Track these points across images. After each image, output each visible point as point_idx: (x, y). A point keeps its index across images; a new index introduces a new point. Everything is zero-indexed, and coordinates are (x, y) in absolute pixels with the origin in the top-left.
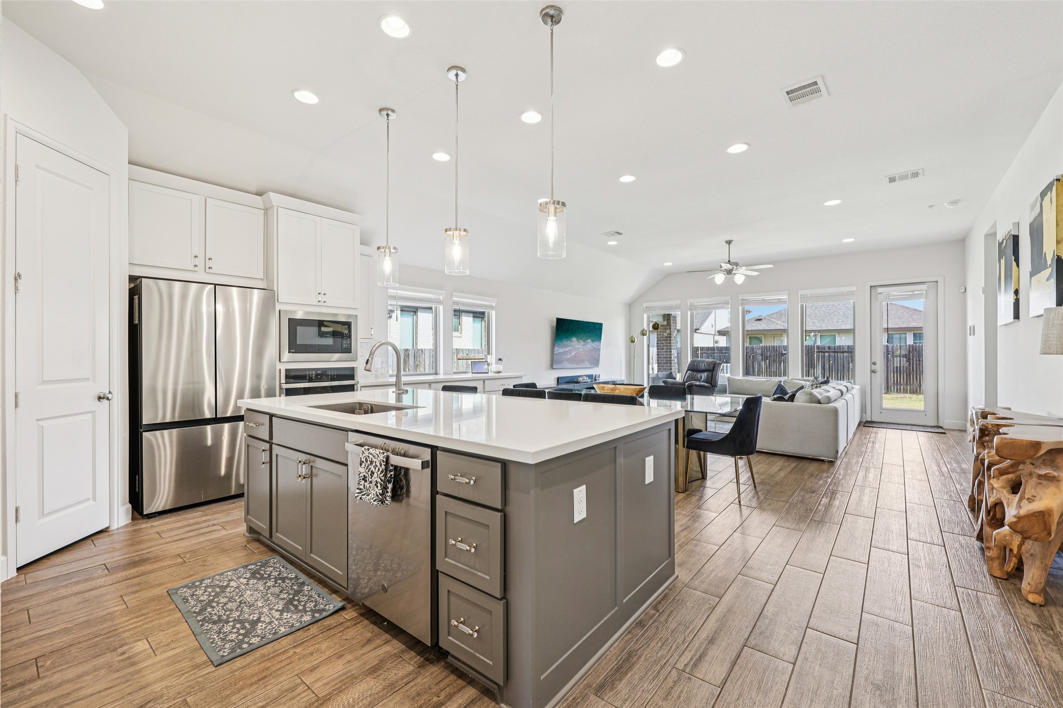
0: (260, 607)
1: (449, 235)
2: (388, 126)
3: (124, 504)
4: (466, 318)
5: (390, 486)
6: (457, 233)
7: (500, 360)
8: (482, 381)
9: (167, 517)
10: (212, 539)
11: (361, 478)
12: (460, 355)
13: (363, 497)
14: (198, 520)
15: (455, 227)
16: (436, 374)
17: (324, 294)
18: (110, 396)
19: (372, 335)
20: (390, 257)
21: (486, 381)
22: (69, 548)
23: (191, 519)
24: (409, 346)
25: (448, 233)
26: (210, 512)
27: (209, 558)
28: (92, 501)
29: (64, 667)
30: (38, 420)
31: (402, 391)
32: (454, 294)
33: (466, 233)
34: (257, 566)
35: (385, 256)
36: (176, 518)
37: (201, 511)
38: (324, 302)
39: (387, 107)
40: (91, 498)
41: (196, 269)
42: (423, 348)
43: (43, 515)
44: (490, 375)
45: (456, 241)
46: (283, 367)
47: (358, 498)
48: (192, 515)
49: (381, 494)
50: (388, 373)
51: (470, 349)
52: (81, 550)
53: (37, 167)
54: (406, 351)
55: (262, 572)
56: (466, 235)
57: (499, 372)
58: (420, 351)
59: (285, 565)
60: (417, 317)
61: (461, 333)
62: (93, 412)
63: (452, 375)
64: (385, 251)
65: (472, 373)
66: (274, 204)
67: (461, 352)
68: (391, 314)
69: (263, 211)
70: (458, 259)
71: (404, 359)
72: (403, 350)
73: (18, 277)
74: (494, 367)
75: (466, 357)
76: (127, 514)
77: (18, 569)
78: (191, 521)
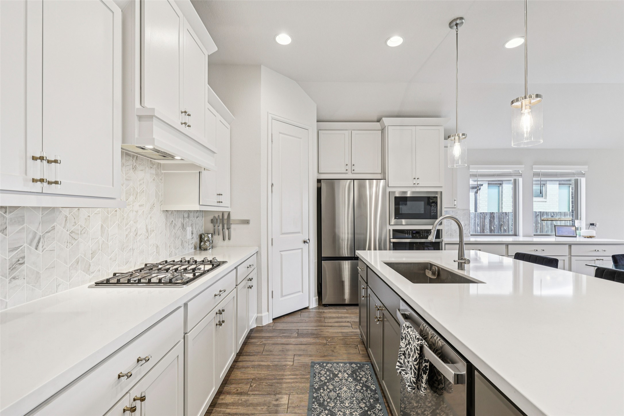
0: (346, 406)
1: (517, 107)
2: (457, 34)
3: (315, 296)
4: (551, 185)
5: (425, 377)
6: (526, 102)
7: (592, 224)
8: (567, 246)
9: (331, 308)
10: (343, 332)
11: (402, 352)
12: (545, 217)
13: (402, 372)
14: (343, 315)
15: (523, 96)
16: (515, 235)
17: (418, 179)
18: (308, 241)
19: (455, 205)
20: (459, 142)
21: (573, 246)
22: (293, 314)
23: (340, 313)
24: (495, 210)
25: (515, 104)
26: (350, 311)
27: (337, 347)
28: (301, 293)
29: (257, 393)
30: (280, 251)
31: (464, 261)
32: (534, 166)
33: (539, 99)
34: (357, 366)
35: (455, 142)
36: (334, 311)
37: (346, 310)
38: (418, 184)
39: (456, 18)
40: (301, 291)
41: (347, 172)
42: (507, 212)
43: (282, 296)
44: (578, 239)
45: (526, 111)
46: (392, 228)
47: (398, 371)
48: (342, 310)
49: (414, 383)
50: (469, 233)
51: (556, 212)
52: (296, 316)
53: (280, 133)
54: (492, 214)
55: (358, 374)
56: (540, 101)
57: (591, 237)
58: (504, 214)
59: (372, 374)
60: (502, 188)
61: (546, 198)
62: (302, 249)
63: (532, 237)
64: (455, 139)
65: (556, 236)
66: (386, 125)
67: (545, 215)
68: (480, 187)
69: (381, 131)
70: (529, 130)
71: (490, 220)
72: (489, 213)
73: (272, 185)
74: (584, 231)
75: (550, 218)
76: (316, 302)
77: (273, 319)
78: (340, 315)
